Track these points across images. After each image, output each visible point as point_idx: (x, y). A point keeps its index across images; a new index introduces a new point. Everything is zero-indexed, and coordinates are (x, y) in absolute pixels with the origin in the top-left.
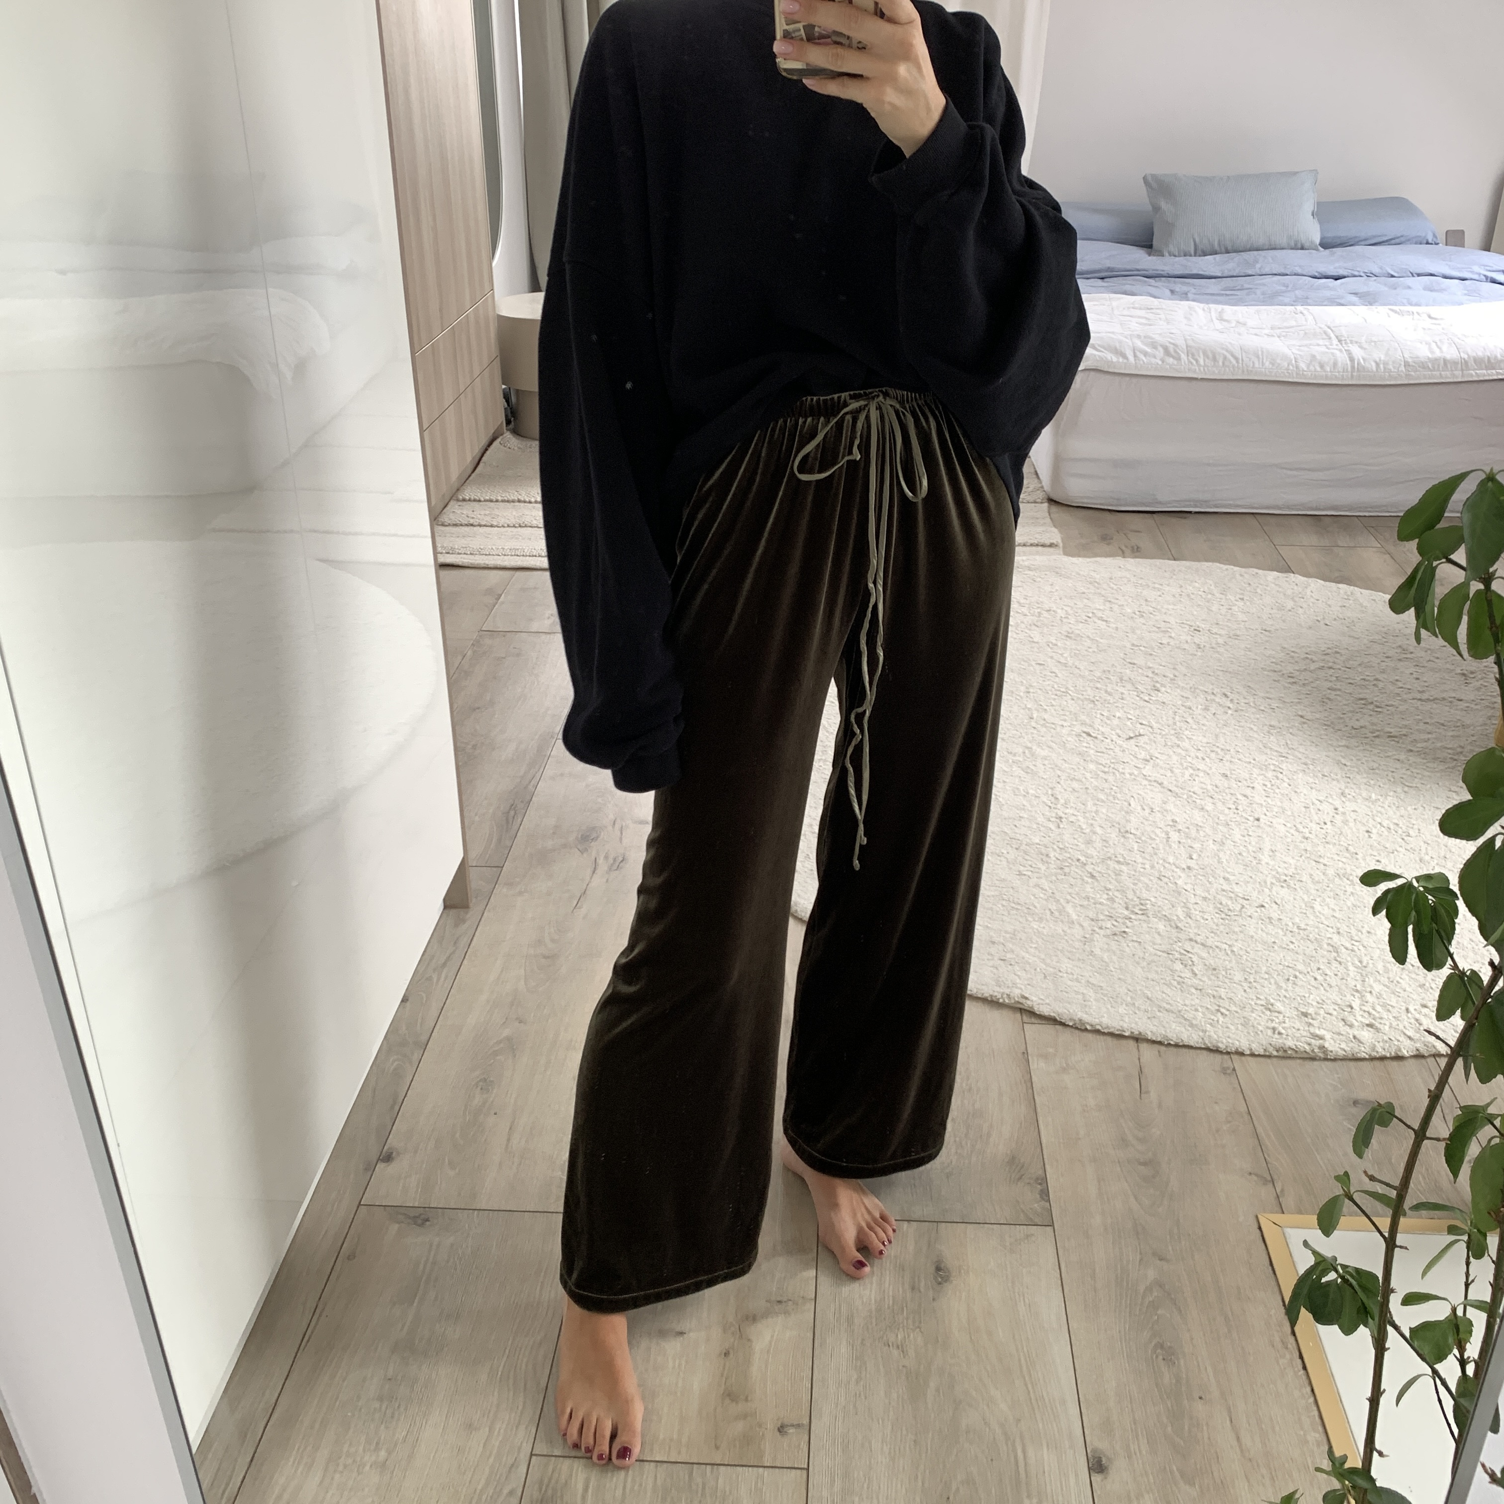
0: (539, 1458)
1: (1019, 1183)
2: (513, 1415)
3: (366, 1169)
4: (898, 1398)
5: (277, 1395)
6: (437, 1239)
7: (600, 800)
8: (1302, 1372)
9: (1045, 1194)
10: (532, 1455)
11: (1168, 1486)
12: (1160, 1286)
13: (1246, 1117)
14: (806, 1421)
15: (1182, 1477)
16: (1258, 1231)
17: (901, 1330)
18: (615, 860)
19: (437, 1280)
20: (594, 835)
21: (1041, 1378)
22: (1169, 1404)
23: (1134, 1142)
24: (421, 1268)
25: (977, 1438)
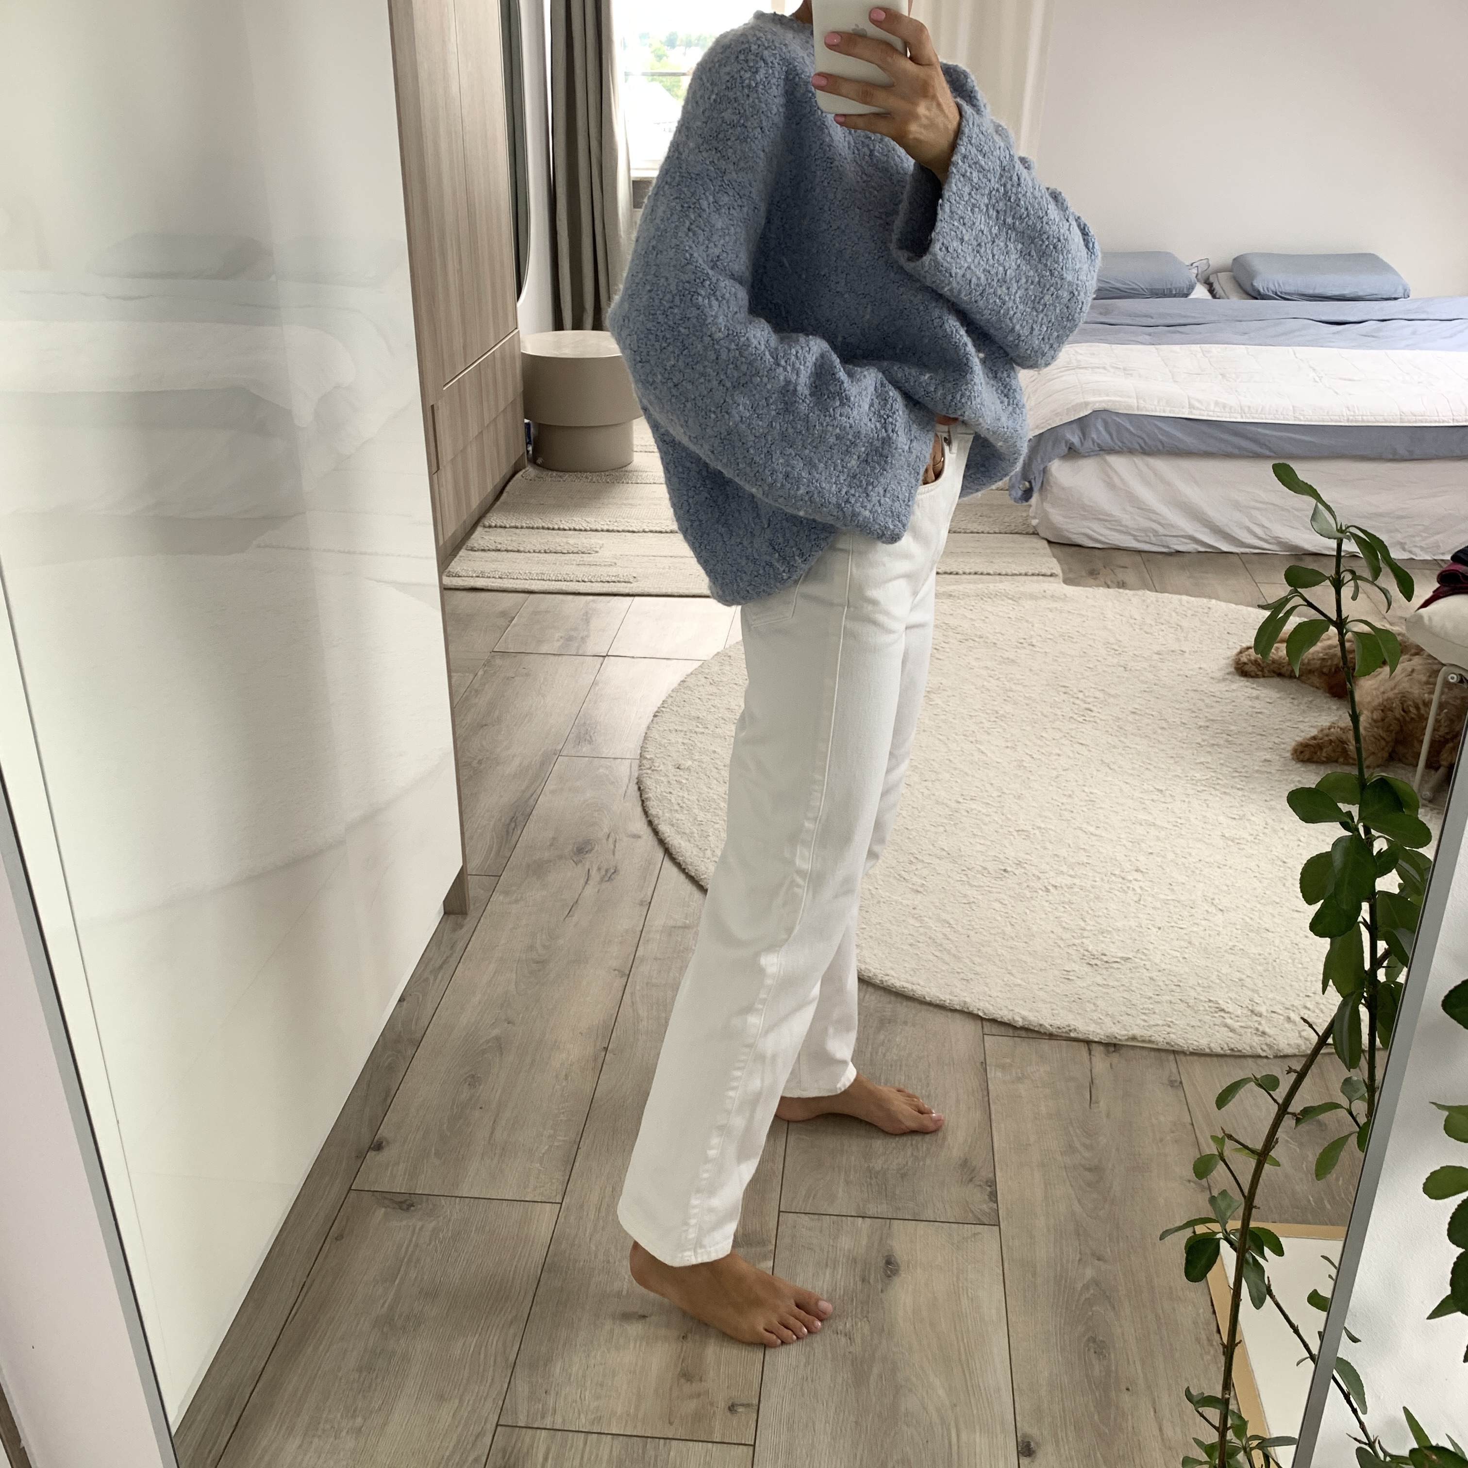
0: (504, 1428)
1: (969, 1185)
2: (482, 1388)
3: (358, 1157)
4: (843, 1380)
5: (263, 1364)
6: (420, 1224)
7: (596, 814)
9: (993, 1196)
10: (497, 1425)
12: (1097, 1285)
13: (1190, 1127)
14: (755, 1402)
15: (1105, 1462)
17: (850, 1319)
18: (607, 871)
19: (418, 1261)
20: (589, 847)
21: (978, 1367)
22: (1097, 1394)
23: (1081, 1149)
24: (404, 1249)
25: (914, 1421)
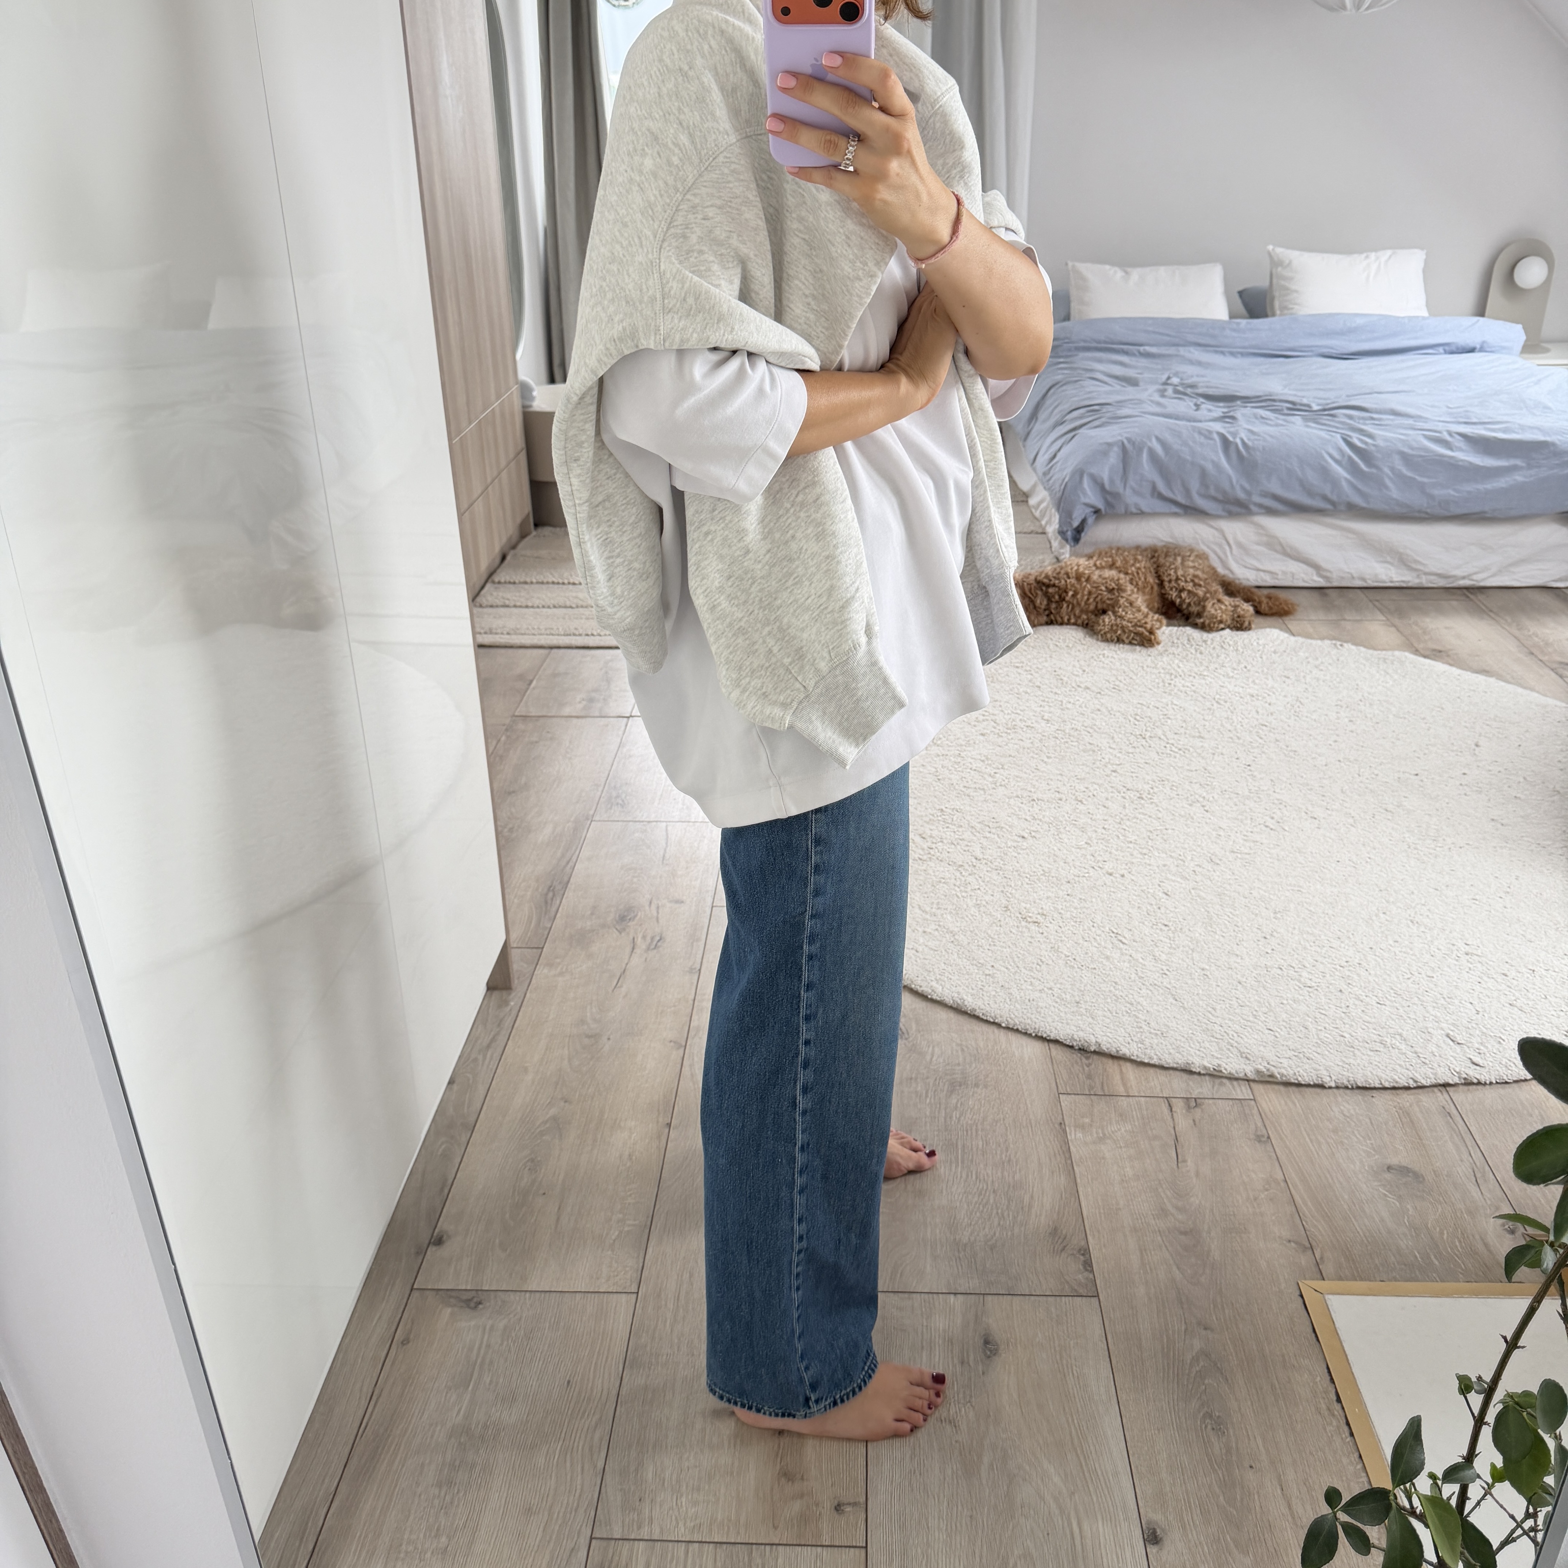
0: (599, 1541)
1: (1063, 1254)
2: (572, 1498)
3: (418, 1253)
4: (953, 1472)
5: (336, 1484)
6: (490, 1322)
7: (635, 880)
8: (1349, 1439)
9: (1088, 1265)
10: (591, 1538)
11: (1223, 1556)
12: (1206, 1356)
13: (1283, 1184)
14: (863, 1499)
15: (1236, 1546)
16: (1300, 1299)
17: (952, 1404)
18: (652, 939)
19: (491, 1362)
20: (632, 915)
21: (1093, 1452)
22: (1220, 1472)
23: (1173, 1211)
24: (475, 1352)
25: (1032, 1512)
